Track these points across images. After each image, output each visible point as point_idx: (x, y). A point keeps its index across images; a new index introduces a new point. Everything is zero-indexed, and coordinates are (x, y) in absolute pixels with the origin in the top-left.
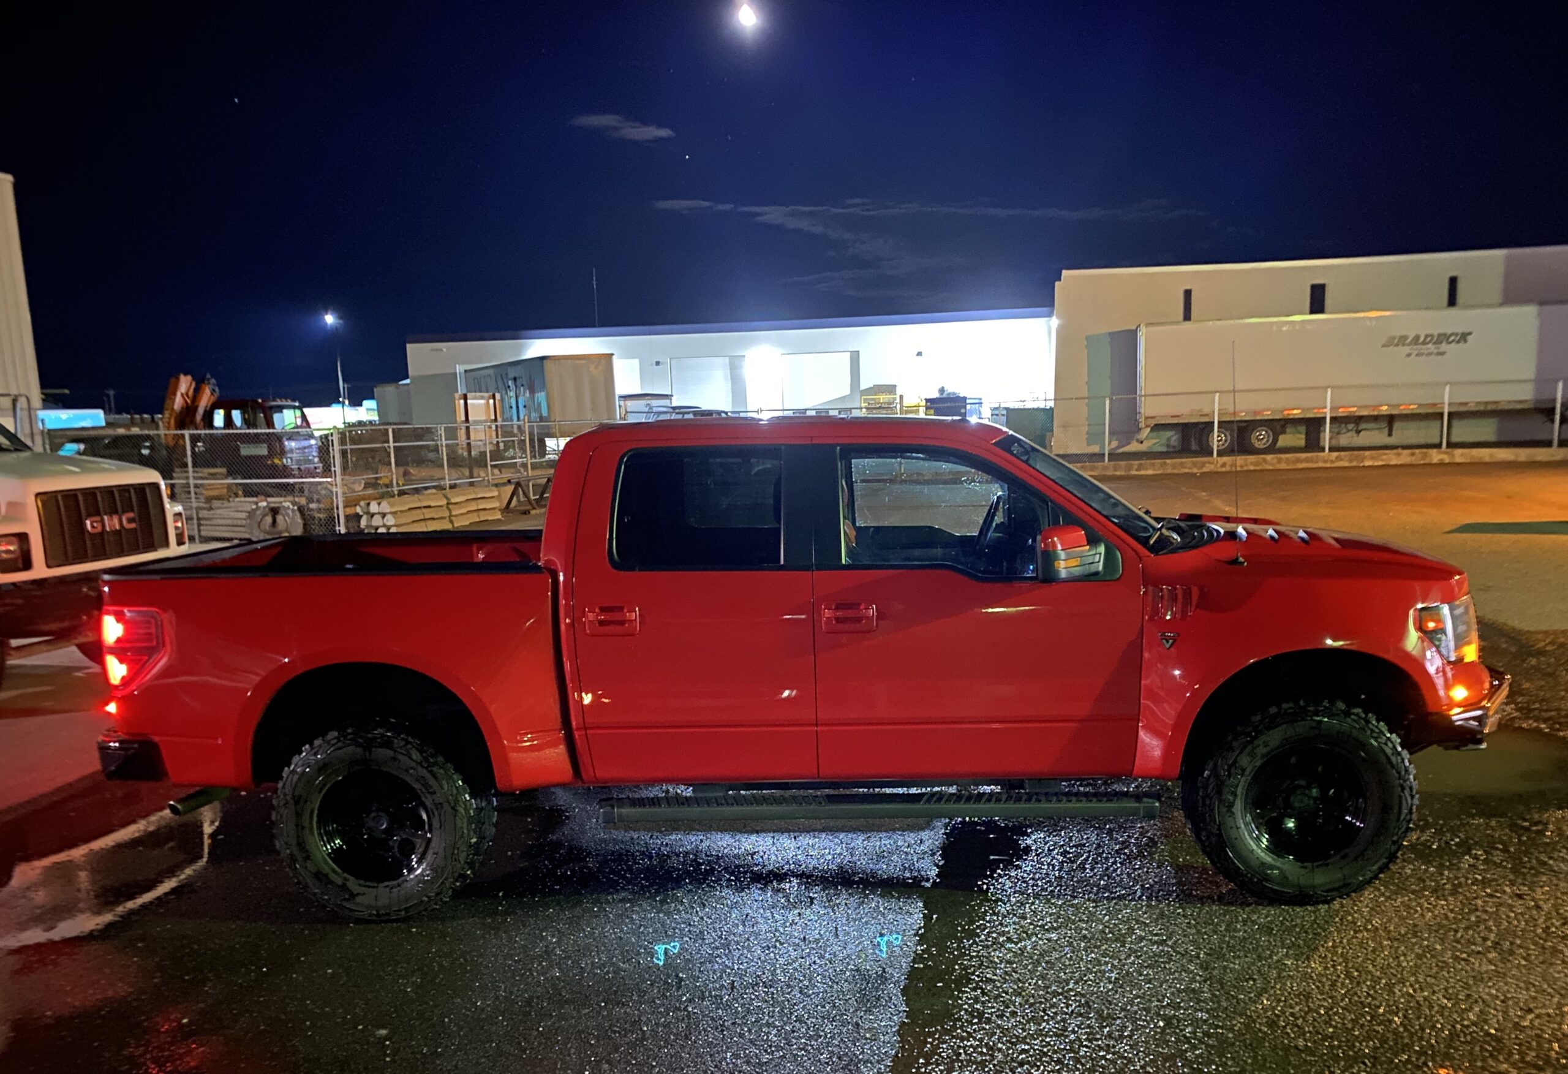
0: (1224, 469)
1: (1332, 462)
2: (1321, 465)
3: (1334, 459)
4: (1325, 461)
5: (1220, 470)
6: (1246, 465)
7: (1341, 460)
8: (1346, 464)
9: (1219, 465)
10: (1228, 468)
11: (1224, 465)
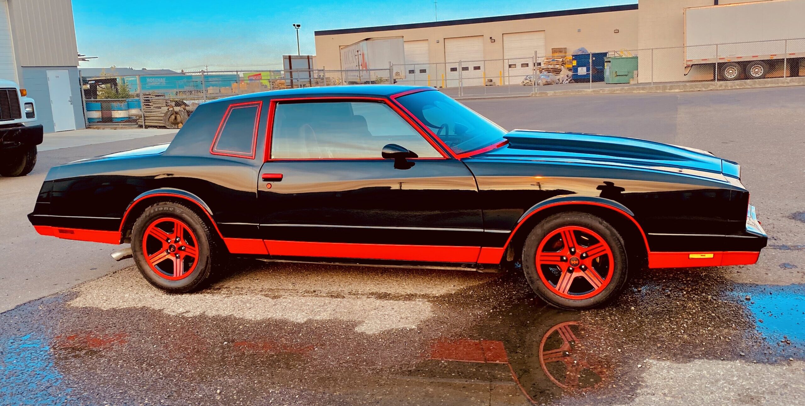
0: (721, 88)
1: (788, 83)
2: (780, 85)
3: (788, 81)
4: (783, 83)
5: (718, 88)
6: (735, 86)
7: (793, 82)
8: (796, 84)
9: (718, 86)
10: (723, 88)
11: (721, 86)
